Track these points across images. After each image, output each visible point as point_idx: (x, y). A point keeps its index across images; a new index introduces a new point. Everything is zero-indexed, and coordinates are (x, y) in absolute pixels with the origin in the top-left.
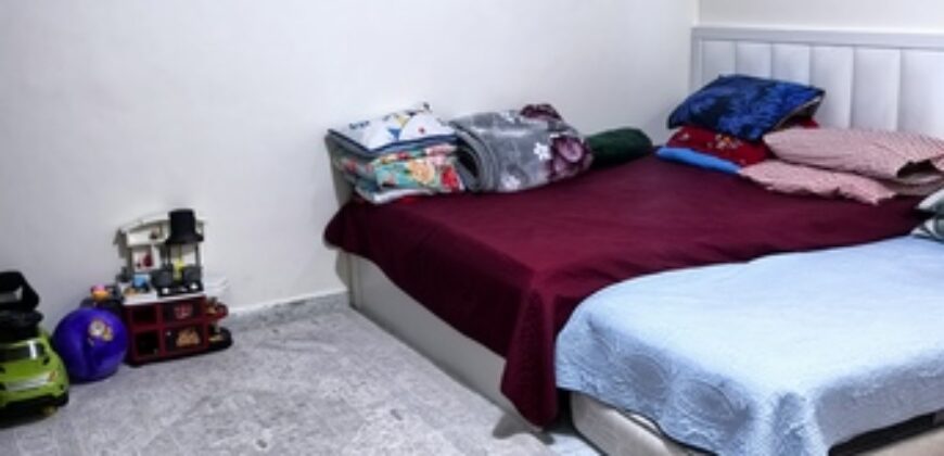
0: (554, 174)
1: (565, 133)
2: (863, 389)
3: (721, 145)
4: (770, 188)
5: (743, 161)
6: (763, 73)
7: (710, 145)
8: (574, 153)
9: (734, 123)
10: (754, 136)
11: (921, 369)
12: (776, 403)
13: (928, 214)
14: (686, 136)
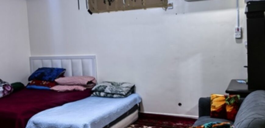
0: (4, 94)
1: (6, 84)
2: (97, 121)
3: (44, 83)
4: (58, 91)
5: (50, 86)
6: (50, 66)
7: (41, 84)
8: (9, 88)
9: (47, 78)
10: (53, 80)
11: (105, 116)
12: (83, 126)
13: (93, 91)
14: (34, 82)
